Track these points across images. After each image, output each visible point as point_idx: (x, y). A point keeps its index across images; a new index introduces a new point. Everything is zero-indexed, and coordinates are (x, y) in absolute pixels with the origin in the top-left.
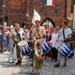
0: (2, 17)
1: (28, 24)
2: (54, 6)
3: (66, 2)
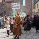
2: (26, 6)
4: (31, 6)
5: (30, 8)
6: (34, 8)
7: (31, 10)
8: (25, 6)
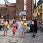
0: (6, 15)
1: (16, 18)
3: (31, 9)
4: (31, 11)
5: (30, 12)
6: (34, 12)
7: (31, 14)
8: (26, 11)
